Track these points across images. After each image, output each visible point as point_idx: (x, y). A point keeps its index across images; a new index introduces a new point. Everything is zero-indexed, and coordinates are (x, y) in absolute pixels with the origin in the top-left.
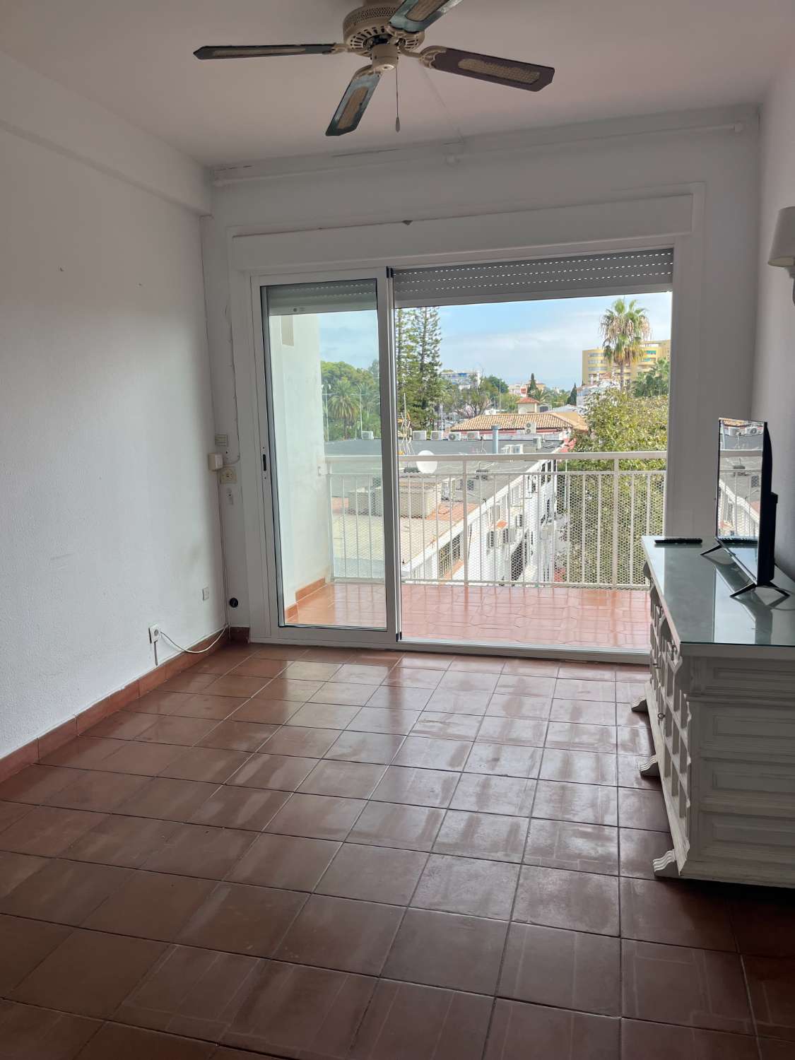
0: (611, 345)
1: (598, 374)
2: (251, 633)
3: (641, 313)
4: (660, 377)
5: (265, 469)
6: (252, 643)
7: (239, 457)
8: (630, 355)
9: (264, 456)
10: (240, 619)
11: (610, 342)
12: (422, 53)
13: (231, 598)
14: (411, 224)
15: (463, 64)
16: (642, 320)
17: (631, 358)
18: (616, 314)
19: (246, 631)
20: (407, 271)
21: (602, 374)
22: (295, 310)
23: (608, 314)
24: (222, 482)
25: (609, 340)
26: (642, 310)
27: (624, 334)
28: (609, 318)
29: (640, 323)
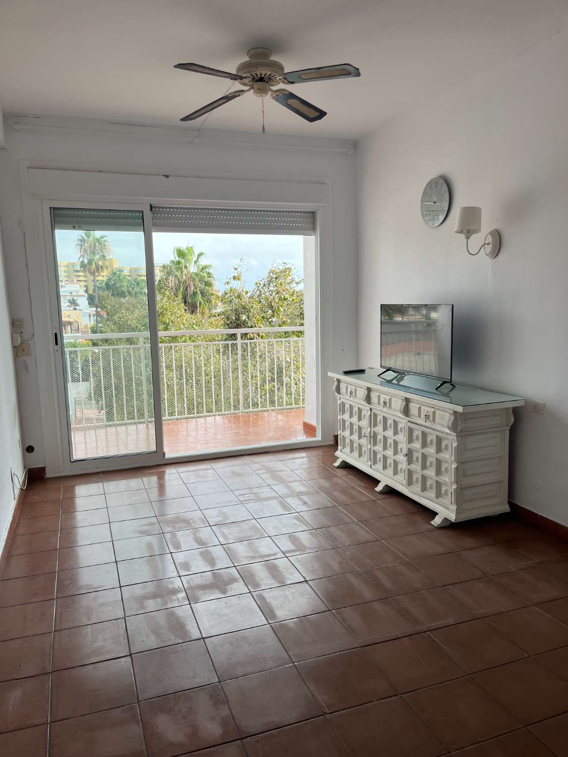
0: (84, 260)
1: (64, 280)
2: (47, 470)
3: (104, 239)
4: (115, 284)
5: (57, 344)
6: (48, 478)
7: (33, 335)
8: (99, 269)
9: (56, 334)
10: (37, 462)
11: (84, 258)
12: (276, 91)
13: (27, 446)
14: (170, 177)
15: (291, 101)
16: (106, 243)
17: (100, 270)
18: (86, 238)
19: (43, 470)
20: (163, 208)
21: (67, 281)
22: (74, 227)
23: (80, 237)
24: (18, 355)
25: (83, 256)
26: (105, 237)
27: (94, 253)
28: (81, 240)
29: (104, 245)
